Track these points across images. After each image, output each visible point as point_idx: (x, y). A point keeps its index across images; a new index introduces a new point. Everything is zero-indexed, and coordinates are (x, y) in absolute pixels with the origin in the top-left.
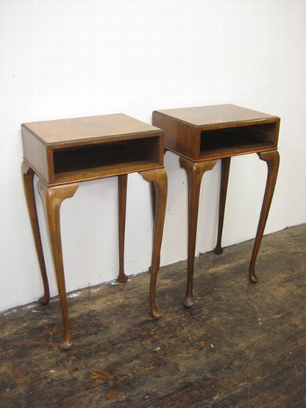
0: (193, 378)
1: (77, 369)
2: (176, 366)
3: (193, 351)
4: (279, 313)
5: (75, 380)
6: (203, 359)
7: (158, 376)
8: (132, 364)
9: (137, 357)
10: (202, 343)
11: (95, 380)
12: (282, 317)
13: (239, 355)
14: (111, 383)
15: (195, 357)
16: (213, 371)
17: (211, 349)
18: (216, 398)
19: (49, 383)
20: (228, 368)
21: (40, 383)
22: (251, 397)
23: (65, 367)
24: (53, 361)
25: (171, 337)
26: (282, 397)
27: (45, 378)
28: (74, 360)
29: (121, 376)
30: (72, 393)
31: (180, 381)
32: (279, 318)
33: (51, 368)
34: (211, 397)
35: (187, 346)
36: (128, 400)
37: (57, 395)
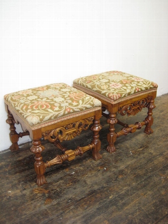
0: (96, 187)
1: (25, 189)
2: (85, 181)
3: (94, 173)
4: (141, 148)
5: (24, 195)
6: (100, 177)
7: (75, 189)
8: (58, 183)
9: (61, 179)
10: (99, 168)
11: (37, 194)
12: (143, 150)
13: (121, 172)
14: (47, 195)
15: (96, 176)
16: (107, 182)
17: (105, 170)
18: (110, 197)
19: (8, 199)
20: (116, 180)
21: (2, 200)
22: (131, 195)
23: (17, 188)
24: (10, 185)
25: (80, 166)
26: (149, 193)
27: (6, 196)
28: (23, 184)
29: (53, 190)
30: (23, 203)
31: (89, 190)
32: (142, 150)
33: (9, 190)
34: (107, 197)
35: (90, 170)
36: (58, 204)
37: (14, 205)
